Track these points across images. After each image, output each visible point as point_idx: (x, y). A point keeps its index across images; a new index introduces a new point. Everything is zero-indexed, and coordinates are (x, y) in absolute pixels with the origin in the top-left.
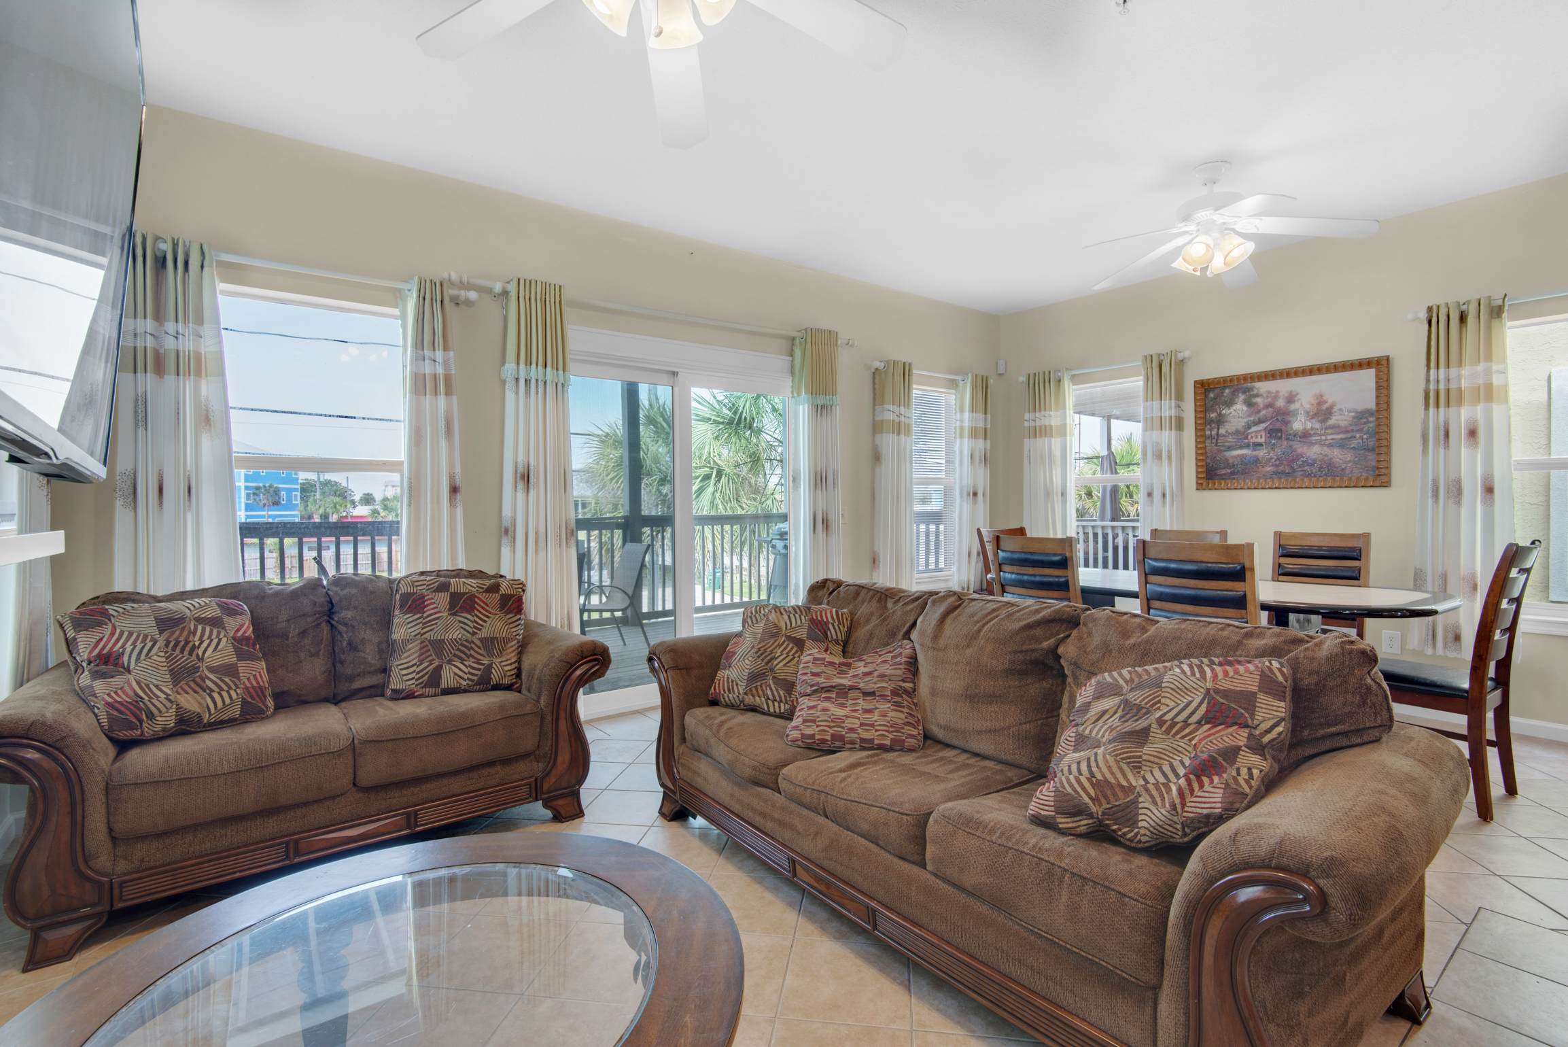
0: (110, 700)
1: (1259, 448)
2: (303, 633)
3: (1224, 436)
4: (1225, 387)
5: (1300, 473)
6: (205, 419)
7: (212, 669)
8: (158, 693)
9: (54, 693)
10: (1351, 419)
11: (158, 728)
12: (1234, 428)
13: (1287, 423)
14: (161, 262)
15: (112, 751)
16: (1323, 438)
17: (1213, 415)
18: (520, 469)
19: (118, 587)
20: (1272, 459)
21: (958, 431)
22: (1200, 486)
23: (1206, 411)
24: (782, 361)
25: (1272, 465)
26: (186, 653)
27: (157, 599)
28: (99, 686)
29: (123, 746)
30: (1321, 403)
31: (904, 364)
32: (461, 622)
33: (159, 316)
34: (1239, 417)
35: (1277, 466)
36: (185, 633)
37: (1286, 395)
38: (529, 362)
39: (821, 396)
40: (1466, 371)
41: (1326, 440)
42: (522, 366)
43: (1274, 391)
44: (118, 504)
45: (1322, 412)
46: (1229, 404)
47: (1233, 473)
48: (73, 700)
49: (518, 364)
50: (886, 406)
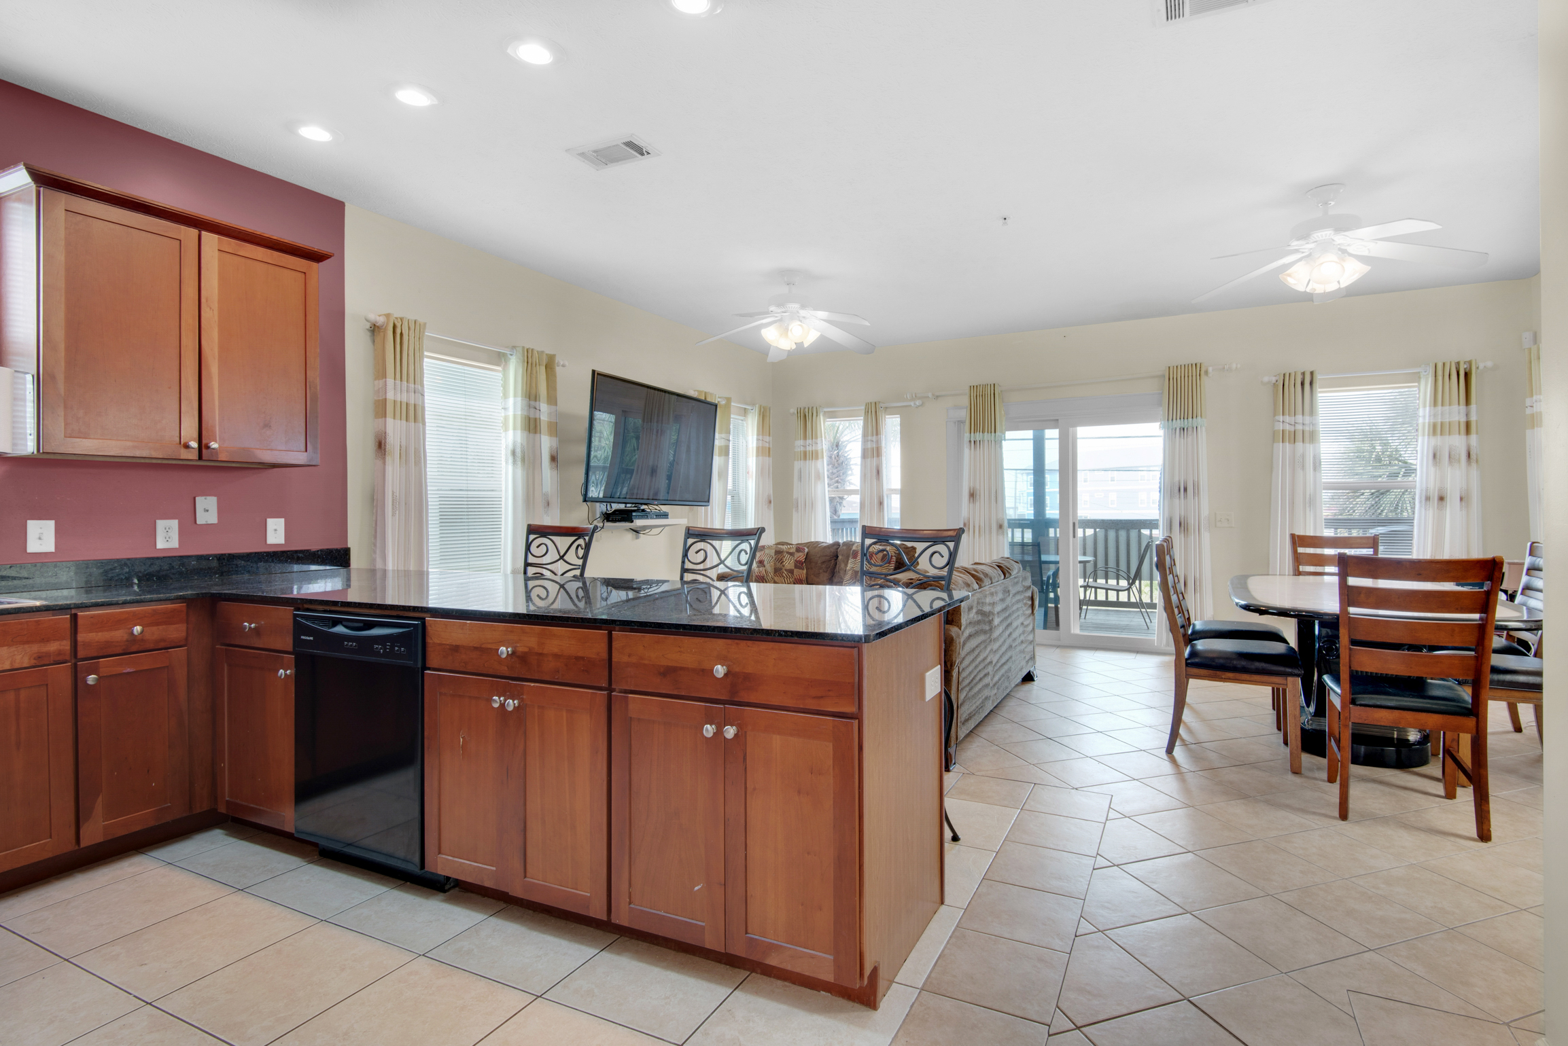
2: (823, 562)
6: (818, 476)
7: (786, 570)
14: (805, 416)
18: (971, 491)
31: (1302, 373)
33: (806, 438)
39: (1180, 420)
49: (970, 433)
50: (1277, 418)
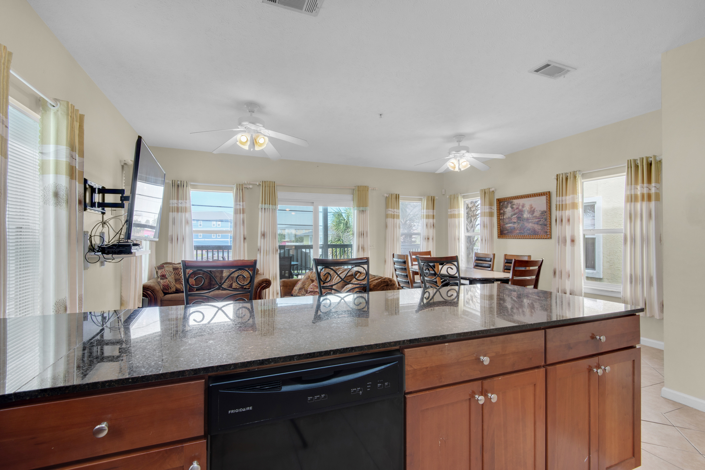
0: (163, 284)
1: (515, 224)
3: (505, 219)
4: (505, 201)
5: (526, 233)
6: (187, 222)
8: (172, 284)
9: (154, 282)
10: (540, 214)
11: (172, 291)
12: (508, 216)
13: (522, 215)
14: (178, 186)
15: (163, 294)
16: (532, 220)
17: (502, 211)
18: (262, 233)
19: (169, 261)
20: (518, 228)
21: (422, 216)
22: (499, 237)
23: (500, 210)
24: (350, 197)
25: (519, 230)
26: (178, 276)
27: (175, 264)
28: (162, 281)
29: (165, 294)
30: (531, 208)
31: (396, 195)
32: (238, 272)
33: (178, 199)
34: (509, 212)
35: (520, 230)
36: (178, 271)
37: (522, 205)
38: (265, 204)
39: (361, 207)
40: (568, 197)
41: (533, 221)
42: (263, 205)
43: (518, 203)
44: (169, 242)
45: (532, 211)
46: (506, 207)
47: (508, 233)
48: (157, 283)
49: (262, 204)
50: (389, 209)
